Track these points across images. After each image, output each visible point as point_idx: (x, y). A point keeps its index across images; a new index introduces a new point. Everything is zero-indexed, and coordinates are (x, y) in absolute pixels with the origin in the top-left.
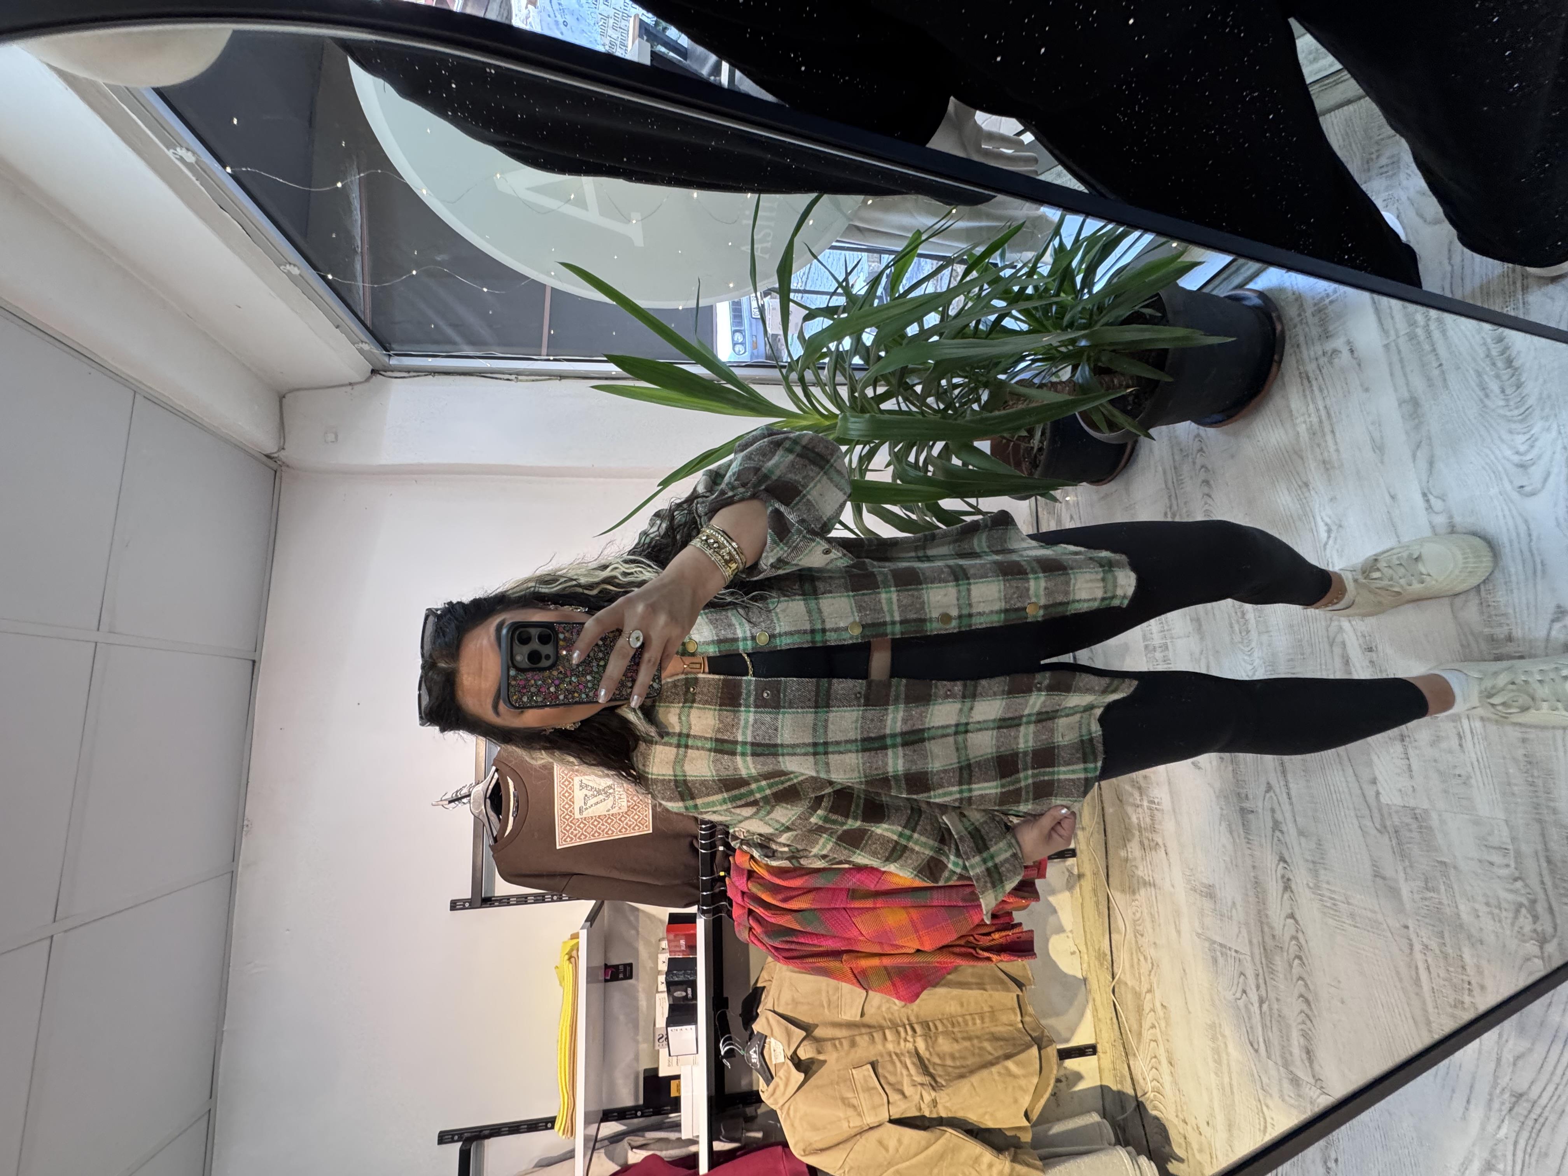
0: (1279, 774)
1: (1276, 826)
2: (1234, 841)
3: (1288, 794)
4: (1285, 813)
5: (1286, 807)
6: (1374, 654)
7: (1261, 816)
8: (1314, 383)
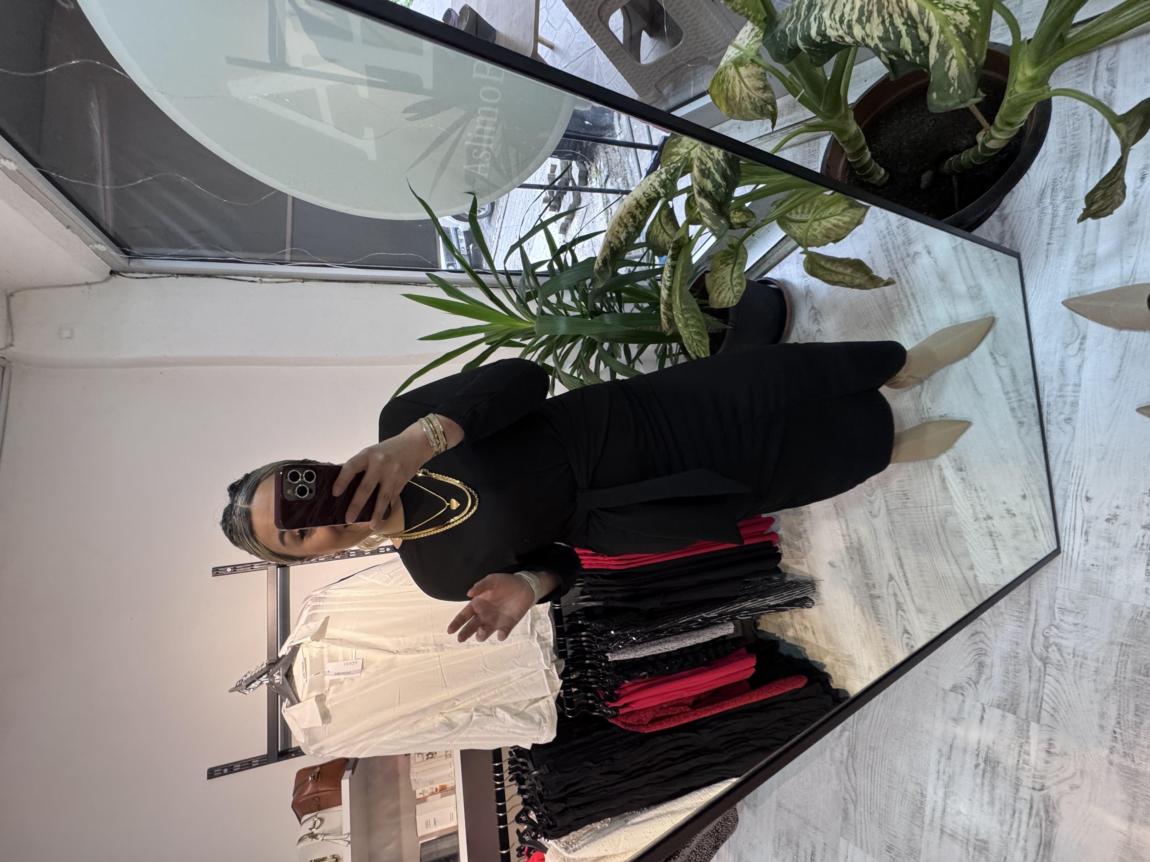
0: (898, 567)
1: (899, 606)
2: (867, 621)
3: (907, 582)
4: (905, 597)
5: (906, 592)
6: (964, 473)
7: (886, 600)
8: (902, 277)
